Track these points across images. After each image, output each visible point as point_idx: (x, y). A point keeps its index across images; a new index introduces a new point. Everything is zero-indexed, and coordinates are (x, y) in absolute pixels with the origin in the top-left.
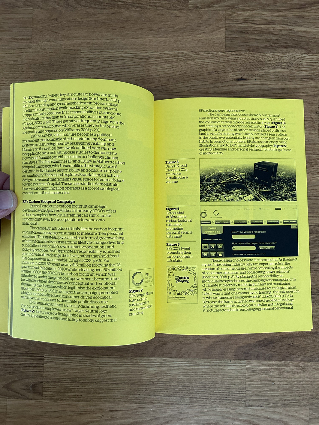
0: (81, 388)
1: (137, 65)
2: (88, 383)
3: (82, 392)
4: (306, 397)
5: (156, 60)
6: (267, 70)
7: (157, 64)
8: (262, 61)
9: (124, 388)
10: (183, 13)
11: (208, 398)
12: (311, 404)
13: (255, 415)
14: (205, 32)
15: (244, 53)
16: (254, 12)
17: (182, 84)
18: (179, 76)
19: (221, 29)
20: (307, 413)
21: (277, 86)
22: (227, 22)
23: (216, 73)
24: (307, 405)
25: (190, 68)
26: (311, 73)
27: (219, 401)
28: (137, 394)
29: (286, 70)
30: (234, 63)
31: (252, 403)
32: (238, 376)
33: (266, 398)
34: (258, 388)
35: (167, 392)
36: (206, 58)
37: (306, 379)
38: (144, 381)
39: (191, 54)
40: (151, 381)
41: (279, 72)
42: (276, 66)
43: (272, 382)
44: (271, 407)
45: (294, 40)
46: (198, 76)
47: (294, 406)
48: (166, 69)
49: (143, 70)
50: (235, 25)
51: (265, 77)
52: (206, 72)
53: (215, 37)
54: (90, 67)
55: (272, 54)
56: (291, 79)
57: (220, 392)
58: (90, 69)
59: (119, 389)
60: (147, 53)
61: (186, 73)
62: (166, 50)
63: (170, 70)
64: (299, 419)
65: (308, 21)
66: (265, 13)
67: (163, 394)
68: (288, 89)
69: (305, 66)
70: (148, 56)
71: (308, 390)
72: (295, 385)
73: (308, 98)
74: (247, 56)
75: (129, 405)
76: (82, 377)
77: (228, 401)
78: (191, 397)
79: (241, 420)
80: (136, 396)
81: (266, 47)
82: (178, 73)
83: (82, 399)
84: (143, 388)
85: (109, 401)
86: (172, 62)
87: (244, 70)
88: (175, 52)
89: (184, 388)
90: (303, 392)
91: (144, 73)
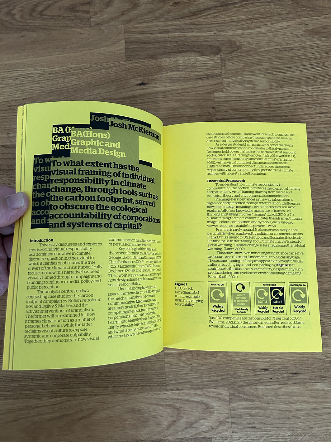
0: (7, 387)
1: (46, 80)
2: (14, 381)
3: (8, 391)
4: (225, 377)
5: (63, 73)
6: (165, 73)
7: (64, 78)
8: (160, 67)
9: (48, 383)
10: (85, 30)
11: (130, 385)
12: (230, 384)
13: (176, 399)
14: (107, 45)
15: (143, 61)
16: (150, 24)
17: (89, 93)
18: (85, 86)
19: (121, 41)
20: (227, 393)
21: (175, 87)
22: (126, 35)
23: (119, 80)
24: (226, 385)
25: (95, 78)
26: (205, 73)
27: (140, 387)
28: (61, 388)
29: (182, 72)
30: (134, 70)
31: (173, 387)
32: (157, 362)
33: (186, 381)
34: (178, 372)
35: (90, 383)
36: (109, 68)
37: (223, 359)
38: (67, 375)
39: (95, 66)
40: (74, 374)
41: (176, 74)
42: (174, 69)
43: (191, 364)
44: (191, 389)
45: (188, 45)
46: (102, 84)
47: (213, 386)
48: (73, 81)
49: (52, 84)
50: (133, 36)
51: (164, 80)
52: (110, 80)
53: (116, 49)
54: (4, 86)
55: (169, 59)
56: (188, 80)
57: (141, 379)
58: (3, 87)
59: (44, 384)
60: (55, 68)
61: (91, 83)
62: (72, 64)
63: (77, 82)
64: (220, 399)
65: (200, 26)
66: (159, 23)
67: (86, 385)
68: (186, 89)
69: (199, 68)
70: (56, 71)
71: (226, 369)
72: (213, 366)
73: (204, 95)
74: (146, 63)
75: (54, 400)
76: (8, 376)
77: (149, 387)
78: (113, 387)
79: (163, 405)
80: (61, 390)
81: (163, 54)
82: (84, 84)
83: (8, 397)
84: (67, 381)
85: (35, 397)
86: (78, 74)
87: (144, 75)
88: (81, 65)
89: (107, 378)
90: (221, 372)
91: (53, 87)
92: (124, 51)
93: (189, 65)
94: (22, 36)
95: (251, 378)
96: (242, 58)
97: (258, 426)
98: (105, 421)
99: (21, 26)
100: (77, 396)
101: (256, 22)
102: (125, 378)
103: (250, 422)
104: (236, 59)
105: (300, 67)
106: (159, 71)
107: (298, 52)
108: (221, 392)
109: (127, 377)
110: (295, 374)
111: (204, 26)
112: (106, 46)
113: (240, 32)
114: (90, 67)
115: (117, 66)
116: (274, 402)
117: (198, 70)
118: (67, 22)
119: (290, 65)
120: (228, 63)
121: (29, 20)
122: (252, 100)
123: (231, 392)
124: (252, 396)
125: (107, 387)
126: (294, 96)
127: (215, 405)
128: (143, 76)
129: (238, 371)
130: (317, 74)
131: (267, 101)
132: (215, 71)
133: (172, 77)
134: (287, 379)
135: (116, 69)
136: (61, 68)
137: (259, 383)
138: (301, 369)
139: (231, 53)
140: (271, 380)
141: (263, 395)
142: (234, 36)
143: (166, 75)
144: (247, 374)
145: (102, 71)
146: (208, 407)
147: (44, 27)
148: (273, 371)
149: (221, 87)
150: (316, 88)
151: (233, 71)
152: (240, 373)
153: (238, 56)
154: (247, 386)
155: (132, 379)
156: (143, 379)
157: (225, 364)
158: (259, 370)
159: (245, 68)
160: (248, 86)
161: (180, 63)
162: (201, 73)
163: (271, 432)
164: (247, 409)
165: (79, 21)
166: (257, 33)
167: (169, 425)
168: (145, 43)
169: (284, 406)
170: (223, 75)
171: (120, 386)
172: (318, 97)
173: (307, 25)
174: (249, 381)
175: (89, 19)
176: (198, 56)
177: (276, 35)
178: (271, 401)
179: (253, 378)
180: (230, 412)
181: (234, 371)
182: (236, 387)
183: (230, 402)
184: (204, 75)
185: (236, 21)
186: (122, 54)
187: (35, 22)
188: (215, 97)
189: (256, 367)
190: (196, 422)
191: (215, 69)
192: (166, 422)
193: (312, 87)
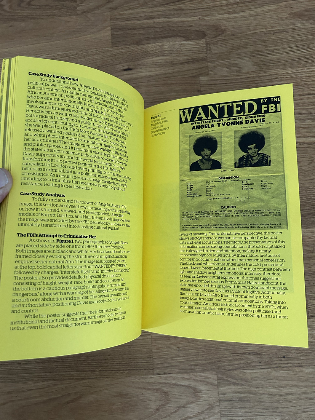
92: (110, 38)
93: (175, 50)
94: (11, 26)
95: (240, 362)
96: (227, 41)
97: (247, 410)
98: (92, 405)
99: (10, 16)
100: (64, 379)
101: (241, 6)
102: (111, 362)
103: (239, 407)
104: (221, 42)
105: (286, 50)
106: (145, 56)
107: (284, 34)
108: (209, 376)
109: (114, 361)
110: (284, 357)
111: (188, 12)
112: (92, 33)
113: (225, 16)
114: (76, 54)
115: (104, 52)
116: (262, 386)
117: (183, 54)
118: (54, 11)
119: (276, 48)
120: (213, 47)
121: (18, 10)
122: (238, 82)
123: (220, 375)
124: (241, 380)
125: (94, 371)
126: (280, 78)
127: (203, 389)
128: (129, 62)
129: (225, 354)
130: (303, 56)
131: (253, 83)
132: (201, 55)
133: (158, 61)
134: (276, 362)
135: (102, 55)
136: (48, 55)
137: (247, 366)
138: (290, 352)
139: (216, 37)
140: (260, 364)
141: (252, 379)
142: (219, 21)
143: (151, 60)
144: (235, 358)
145: (89, 57)
146: (196, 392)
147: (32, 17)
148: (261, 354)
149: (207, 71)
150: (302, 70)
151: (218, 55)
152: (228, 356)
153: (223, 40)
154: (236, 369)
155: (119, 362)
156: (130, 363)
157: (213, 348)
158: (247, 354)
159: (230, 52)
160: (234, 69)
161: (165, 48)
162: (186, 57)
163: (260, 417)
164: (236, 393)
165: (66, 10)
166: (241, 17)
167: (157, 409)
168: (131, 29)
169: (273, 390)
170: (208, 58)
171: (107, 369)
172: (304, 79)
173: (292, 8)
174: (237, 364)
175: (75, 8)
176: (184, 41)
177: (261, 18)
178: (260, 385)
179: (242, 362)
180: (218, 397)
181: (222, 354)
182: (224, 371)
183: (218, 386)
184: (188, 60)
185: (221, 6)
186: (108, 40)
187: (23, 12)
188: (200, 81)
189: (244, 351)
190: (184, 406)
191: (200, 54)
192: (153, 406)
193: (298, 69)
